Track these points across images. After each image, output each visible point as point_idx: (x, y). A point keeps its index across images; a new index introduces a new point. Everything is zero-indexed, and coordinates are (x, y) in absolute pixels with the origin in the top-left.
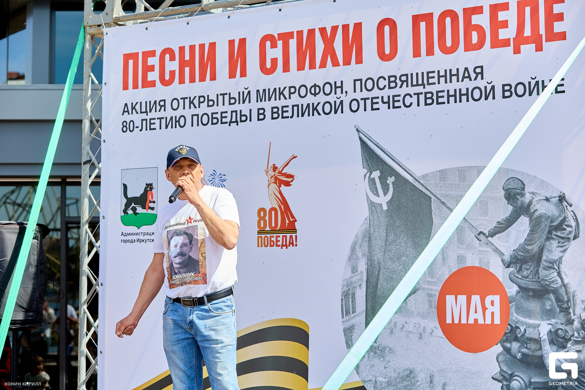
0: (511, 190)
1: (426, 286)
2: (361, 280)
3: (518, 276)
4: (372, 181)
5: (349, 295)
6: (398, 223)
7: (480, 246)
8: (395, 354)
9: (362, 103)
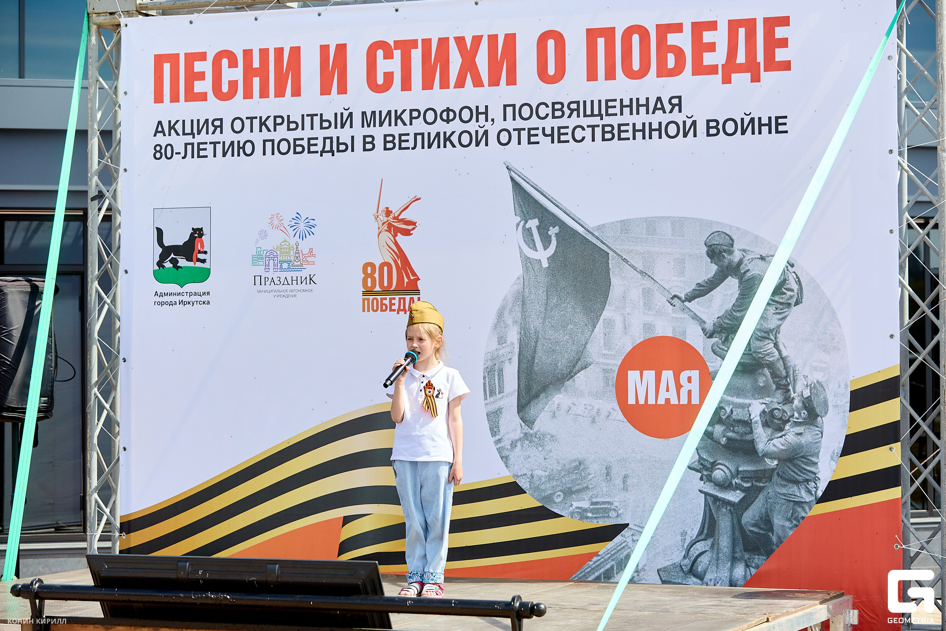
0: (715, 246)
1: (601, 360)
2: (512, 352)
3: (723, 347)
4: (528, 232)
5: (494, 371)
6: (563, 284)
7: (674, 312)
8: (558, 442)
9: (515, 135)
